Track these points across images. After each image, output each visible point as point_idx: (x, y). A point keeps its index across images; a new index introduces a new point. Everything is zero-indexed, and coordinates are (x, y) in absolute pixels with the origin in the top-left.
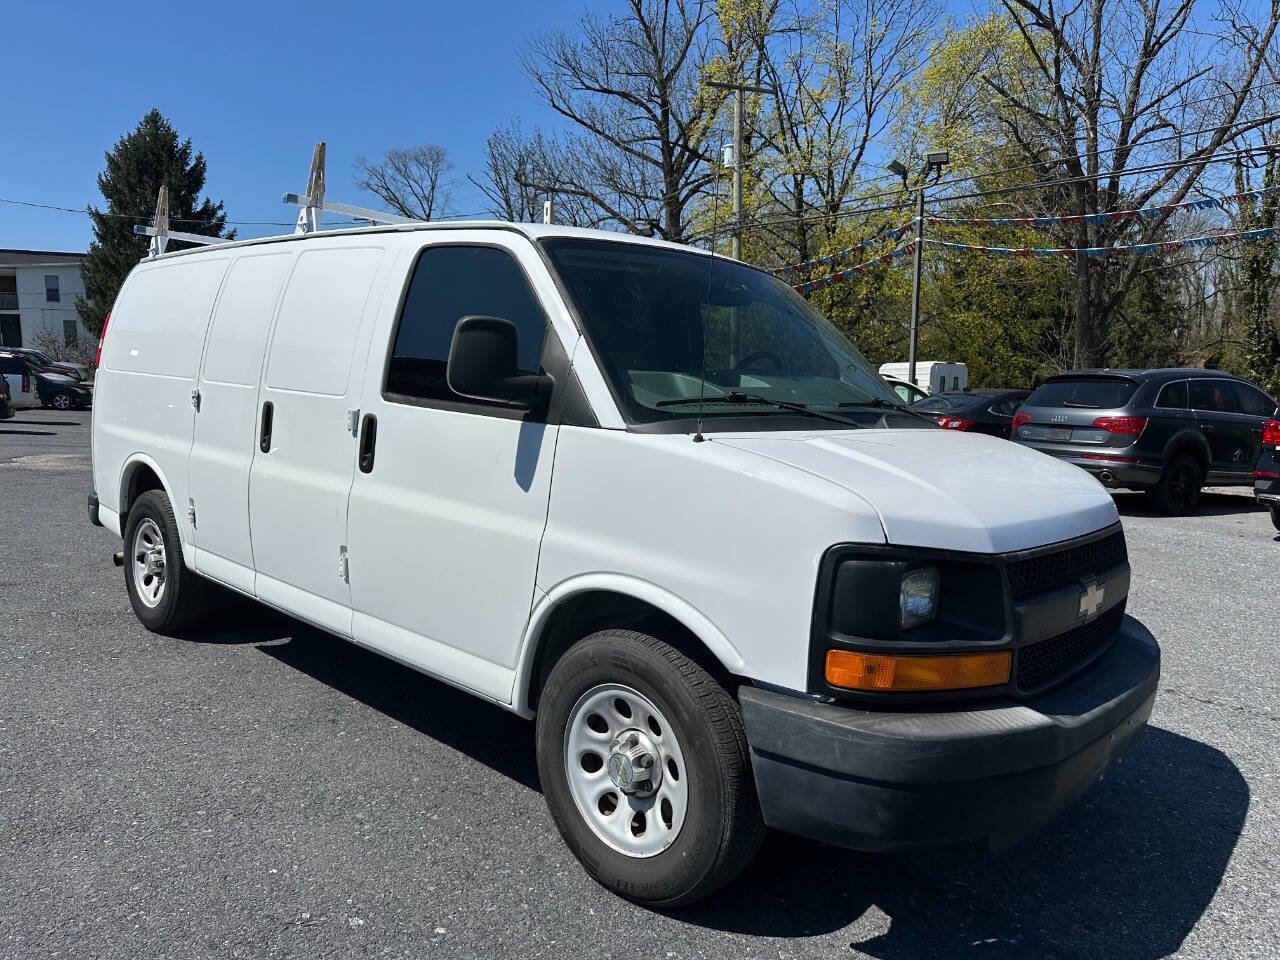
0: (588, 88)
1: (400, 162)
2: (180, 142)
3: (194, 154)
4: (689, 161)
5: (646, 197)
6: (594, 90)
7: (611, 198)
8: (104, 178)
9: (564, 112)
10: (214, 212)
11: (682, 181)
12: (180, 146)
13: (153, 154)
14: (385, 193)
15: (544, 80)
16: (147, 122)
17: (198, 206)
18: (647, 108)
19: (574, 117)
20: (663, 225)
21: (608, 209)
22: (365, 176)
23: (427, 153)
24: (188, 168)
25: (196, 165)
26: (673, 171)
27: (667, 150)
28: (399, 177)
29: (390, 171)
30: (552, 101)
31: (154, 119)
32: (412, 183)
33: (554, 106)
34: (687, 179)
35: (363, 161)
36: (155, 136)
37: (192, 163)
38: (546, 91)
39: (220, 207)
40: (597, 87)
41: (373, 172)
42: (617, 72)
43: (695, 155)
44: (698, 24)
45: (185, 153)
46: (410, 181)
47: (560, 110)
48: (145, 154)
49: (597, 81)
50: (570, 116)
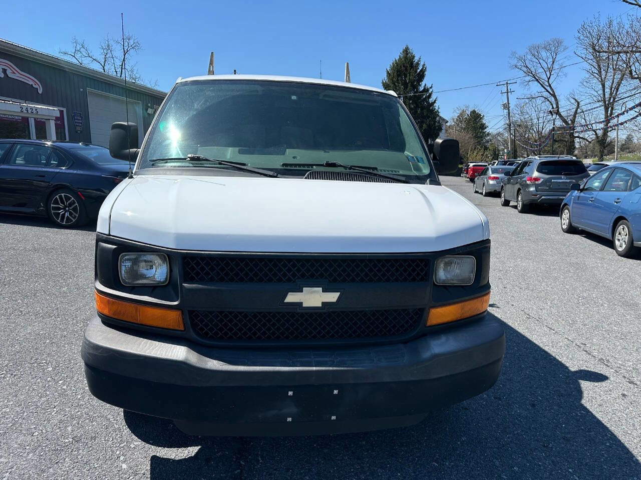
1: (535, 51)
2: (416, 60)
3: (422, 63)
8: (384, 81)
10: (428, 90)
12: (416, 61)
13: (404, 66)
14: (525, 69)
16: (403, 52)
17: (421, 89)
22: (515, 62)
23: (552, 43)
24: (419, 71)
25: (422, 69)
28: (535, 60)
29: (529, 57)
31: (406, 51)
32: (541, 61)
35: (514, 53)
36: (406, 58)
37: (420, 68)
39: (431, 87)
41: (520, 59)
45: (418, 64)
46: (540, 60)
48: (401, 67)
50: (636, 5)
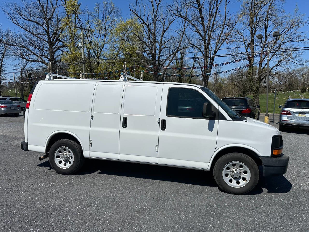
0: (24, 19)
4: (56, 41)
5: (43, 50)
6: (26, 20)
7: (32, 49)
9: (16, 24)
11: (54, 47)
15: (10, 15)
18: (43, 27)
19: (20, 26)
20: (49, 57)
21: (31, 52)
26: (51, 44)
27: (49, 38)
30: (13, 21)
33: (13, 22)
34: (56, 46)
38: (11, 18)
40: (27, 19)
42: (33, 16)
43: (58, 40)
44: (56, 7)
47: (15, 24)
49: (27, 18)
